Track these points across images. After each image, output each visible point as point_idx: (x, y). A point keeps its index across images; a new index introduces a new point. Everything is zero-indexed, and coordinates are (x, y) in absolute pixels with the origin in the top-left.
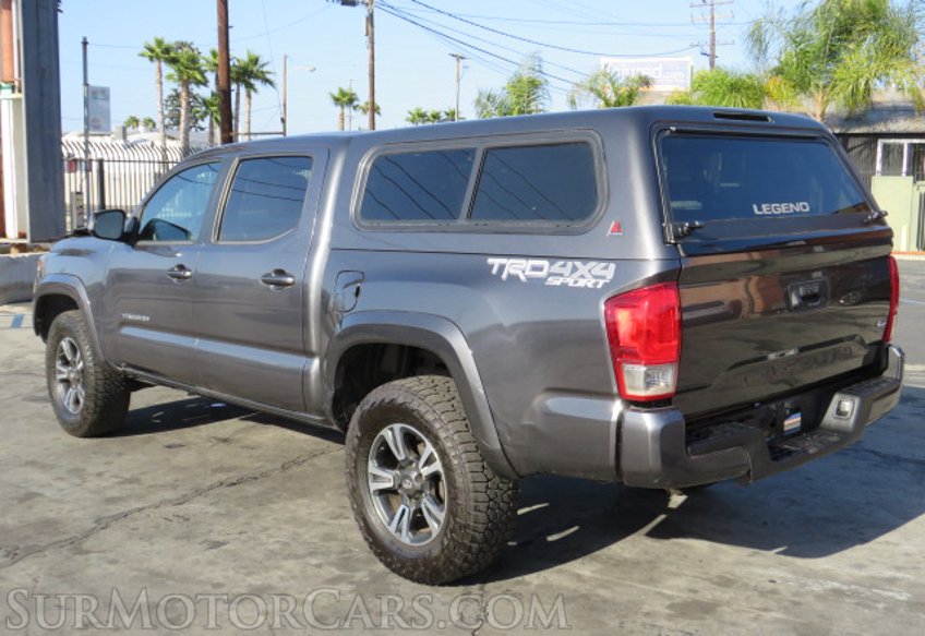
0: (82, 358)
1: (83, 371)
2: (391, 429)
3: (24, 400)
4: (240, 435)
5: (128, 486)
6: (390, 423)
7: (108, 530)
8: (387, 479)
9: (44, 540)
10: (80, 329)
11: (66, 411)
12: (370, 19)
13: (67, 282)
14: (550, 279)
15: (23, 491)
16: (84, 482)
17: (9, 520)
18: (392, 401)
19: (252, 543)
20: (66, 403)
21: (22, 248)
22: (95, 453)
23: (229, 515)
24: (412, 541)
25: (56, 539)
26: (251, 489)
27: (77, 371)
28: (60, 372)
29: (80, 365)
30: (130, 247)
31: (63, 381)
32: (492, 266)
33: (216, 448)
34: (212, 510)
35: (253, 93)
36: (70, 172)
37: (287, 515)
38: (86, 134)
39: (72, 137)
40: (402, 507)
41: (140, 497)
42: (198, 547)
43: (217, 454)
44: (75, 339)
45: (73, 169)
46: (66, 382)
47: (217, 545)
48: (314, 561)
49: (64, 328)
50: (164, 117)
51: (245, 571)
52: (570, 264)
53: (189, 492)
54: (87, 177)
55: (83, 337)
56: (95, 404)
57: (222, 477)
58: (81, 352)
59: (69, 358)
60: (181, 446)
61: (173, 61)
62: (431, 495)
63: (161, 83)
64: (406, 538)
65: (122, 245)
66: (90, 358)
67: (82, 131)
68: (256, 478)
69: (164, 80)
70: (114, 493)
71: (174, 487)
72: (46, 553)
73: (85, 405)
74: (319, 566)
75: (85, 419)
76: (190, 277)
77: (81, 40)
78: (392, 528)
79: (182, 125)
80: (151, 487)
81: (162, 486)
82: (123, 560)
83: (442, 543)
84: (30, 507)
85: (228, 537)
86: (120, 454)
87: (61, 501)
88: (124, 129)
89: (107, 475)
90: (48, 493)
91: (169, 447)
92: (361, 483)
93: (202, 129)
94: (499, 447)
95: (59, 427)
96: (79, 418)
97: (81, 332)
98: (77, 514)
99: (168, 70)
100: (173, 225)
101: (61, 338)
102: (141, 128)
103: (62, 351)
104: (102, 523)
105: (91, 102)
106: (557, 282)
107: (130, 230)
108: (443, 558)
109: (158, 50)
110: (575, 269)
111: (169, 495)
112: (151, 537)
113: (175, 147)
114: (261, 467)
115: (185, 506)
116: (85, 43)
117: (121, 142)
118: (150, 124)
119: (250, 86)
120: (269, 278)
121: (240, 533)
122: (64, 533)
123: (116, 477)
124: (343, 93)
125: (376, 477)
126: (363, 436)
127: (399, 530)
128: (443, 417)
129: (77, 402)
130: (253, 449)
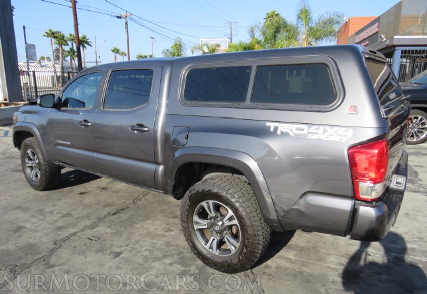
0: (38, 158)
1: (39, 163)
2: (208, 203)
3: (12, 171)
4: (110, 185)
5: (66, 219)
6: (207, 200)
7: (62, 249)
8: (204, 224)
9: (30, 258)
10: (36, 145)
11: (32, 180)
12: (127, 23)
13: (28, 126)
14: (309, 135)
15: (15, 226)
16: (45, 217)
17: (10, 246)
18: (209, 190)
19: (134, 251)
20: (31, 176)
21: (6, 104)
22: (47, 200)
23: (118, 234)
24: (219, 253)
25: (36, 257)
26: (124, 216)
27: (36, 164)
28: (28, 163)
29: (37, 161)
30: (58, 111)
31: (29, 167)
32: (270, 127)
33: (101, 193)
34: (109, 231)
35: (85, 49)
36: (22, 75)
37: (145, 231)
38: (27, 62)
39: (22, 63)
40: (213, 238)
41: (73, 226)
42: (108, 256)
43: (103, 196)
44: (34, 150)
45: (23, 74)
46: (31, 168)
47: (118, 254)
48: (168, 261)
49: (28, 146)
50: (54, 56)
51: (137, 272)
52: (321, 128)
53: (96, 221)
54: (29, 77)
55: (38, 149)
56: (46, 178)
57: (108, 210)
58: (37, 156)
59: (32, 158)
60: (86, 193)
61: (56, 37)
62: (229, 234)
63: (52, 45)
64: (216, 252)
65: (54, 110)
66: (42, 159)
67: (26, 61)
68: (124, 209)
69: (53, 44)
70: (60, 224)
71: (88, 218)
72: (32, 268)
73: (41, 178)
74: (171, 264)
75: (41, 184)
76: (91, 125)
77: (23, 26)
78: (208, 246)
79: (61, 59)
80: (77, 218)
81: (83, 217)
82: (72, 269)
83: (239, 258)
84: (20, 236)
85: (121, 249)
86: (59, 199)
87: (35, 231)
88: (40, 61)
89: (55, 212)
90: (28, 226)
91: (81, 193)
92: (190, 225)
93: (67, 61)
94: (277, 218)
95: (29, 186)
96: (38, 183)
97: (37, 147)
98: (44, 239)
99: (54, 40)
100: (77, 100)
101: (27, 149)
102: (46, 60)
103: (28, 154)
104: (58, 244)
105: (28, 49)
106: (315, 137)
107: (57, 102)
108: (239, 265)
109: (50, 33)
110: (325, 131)
111: (87, 223)
112: (84, 252)
113: (59, 68)
114: (124, 202)
115: (96, 229)
116: (24, 28)
117: (39, 65)
118: (49, 59)
119: (84, 47)
120: (134, 128)
121: (127, 245)
122: (40, 253)
123: (59, 213)
124: (115, 49)
125: (197, 223)
126: (191, 205)
127: (211, 247)
128: (240, 200)
129: (37, 176)
130: (118, 192)
